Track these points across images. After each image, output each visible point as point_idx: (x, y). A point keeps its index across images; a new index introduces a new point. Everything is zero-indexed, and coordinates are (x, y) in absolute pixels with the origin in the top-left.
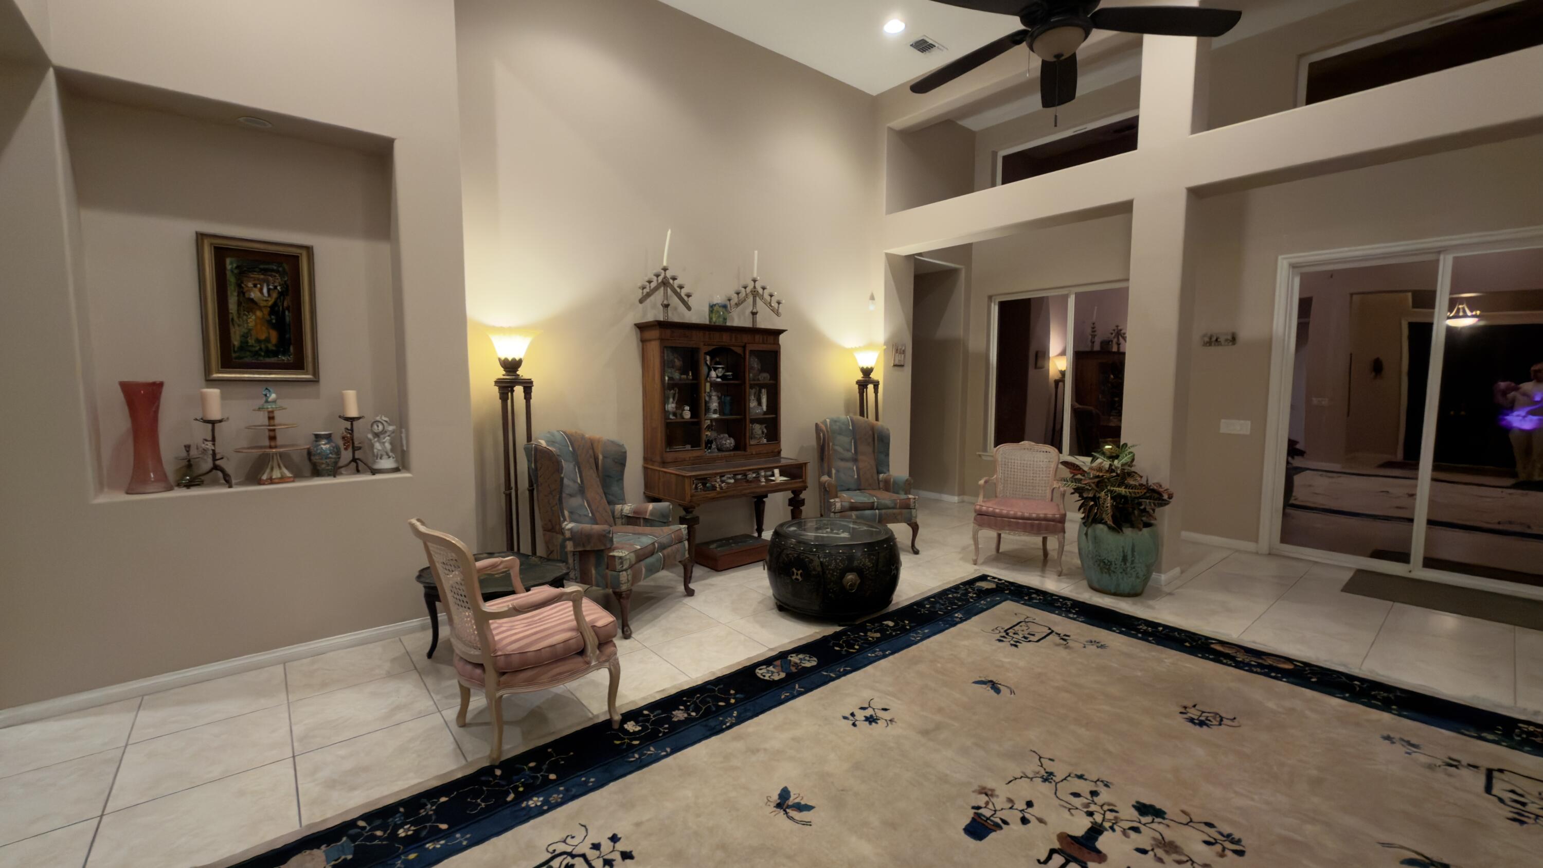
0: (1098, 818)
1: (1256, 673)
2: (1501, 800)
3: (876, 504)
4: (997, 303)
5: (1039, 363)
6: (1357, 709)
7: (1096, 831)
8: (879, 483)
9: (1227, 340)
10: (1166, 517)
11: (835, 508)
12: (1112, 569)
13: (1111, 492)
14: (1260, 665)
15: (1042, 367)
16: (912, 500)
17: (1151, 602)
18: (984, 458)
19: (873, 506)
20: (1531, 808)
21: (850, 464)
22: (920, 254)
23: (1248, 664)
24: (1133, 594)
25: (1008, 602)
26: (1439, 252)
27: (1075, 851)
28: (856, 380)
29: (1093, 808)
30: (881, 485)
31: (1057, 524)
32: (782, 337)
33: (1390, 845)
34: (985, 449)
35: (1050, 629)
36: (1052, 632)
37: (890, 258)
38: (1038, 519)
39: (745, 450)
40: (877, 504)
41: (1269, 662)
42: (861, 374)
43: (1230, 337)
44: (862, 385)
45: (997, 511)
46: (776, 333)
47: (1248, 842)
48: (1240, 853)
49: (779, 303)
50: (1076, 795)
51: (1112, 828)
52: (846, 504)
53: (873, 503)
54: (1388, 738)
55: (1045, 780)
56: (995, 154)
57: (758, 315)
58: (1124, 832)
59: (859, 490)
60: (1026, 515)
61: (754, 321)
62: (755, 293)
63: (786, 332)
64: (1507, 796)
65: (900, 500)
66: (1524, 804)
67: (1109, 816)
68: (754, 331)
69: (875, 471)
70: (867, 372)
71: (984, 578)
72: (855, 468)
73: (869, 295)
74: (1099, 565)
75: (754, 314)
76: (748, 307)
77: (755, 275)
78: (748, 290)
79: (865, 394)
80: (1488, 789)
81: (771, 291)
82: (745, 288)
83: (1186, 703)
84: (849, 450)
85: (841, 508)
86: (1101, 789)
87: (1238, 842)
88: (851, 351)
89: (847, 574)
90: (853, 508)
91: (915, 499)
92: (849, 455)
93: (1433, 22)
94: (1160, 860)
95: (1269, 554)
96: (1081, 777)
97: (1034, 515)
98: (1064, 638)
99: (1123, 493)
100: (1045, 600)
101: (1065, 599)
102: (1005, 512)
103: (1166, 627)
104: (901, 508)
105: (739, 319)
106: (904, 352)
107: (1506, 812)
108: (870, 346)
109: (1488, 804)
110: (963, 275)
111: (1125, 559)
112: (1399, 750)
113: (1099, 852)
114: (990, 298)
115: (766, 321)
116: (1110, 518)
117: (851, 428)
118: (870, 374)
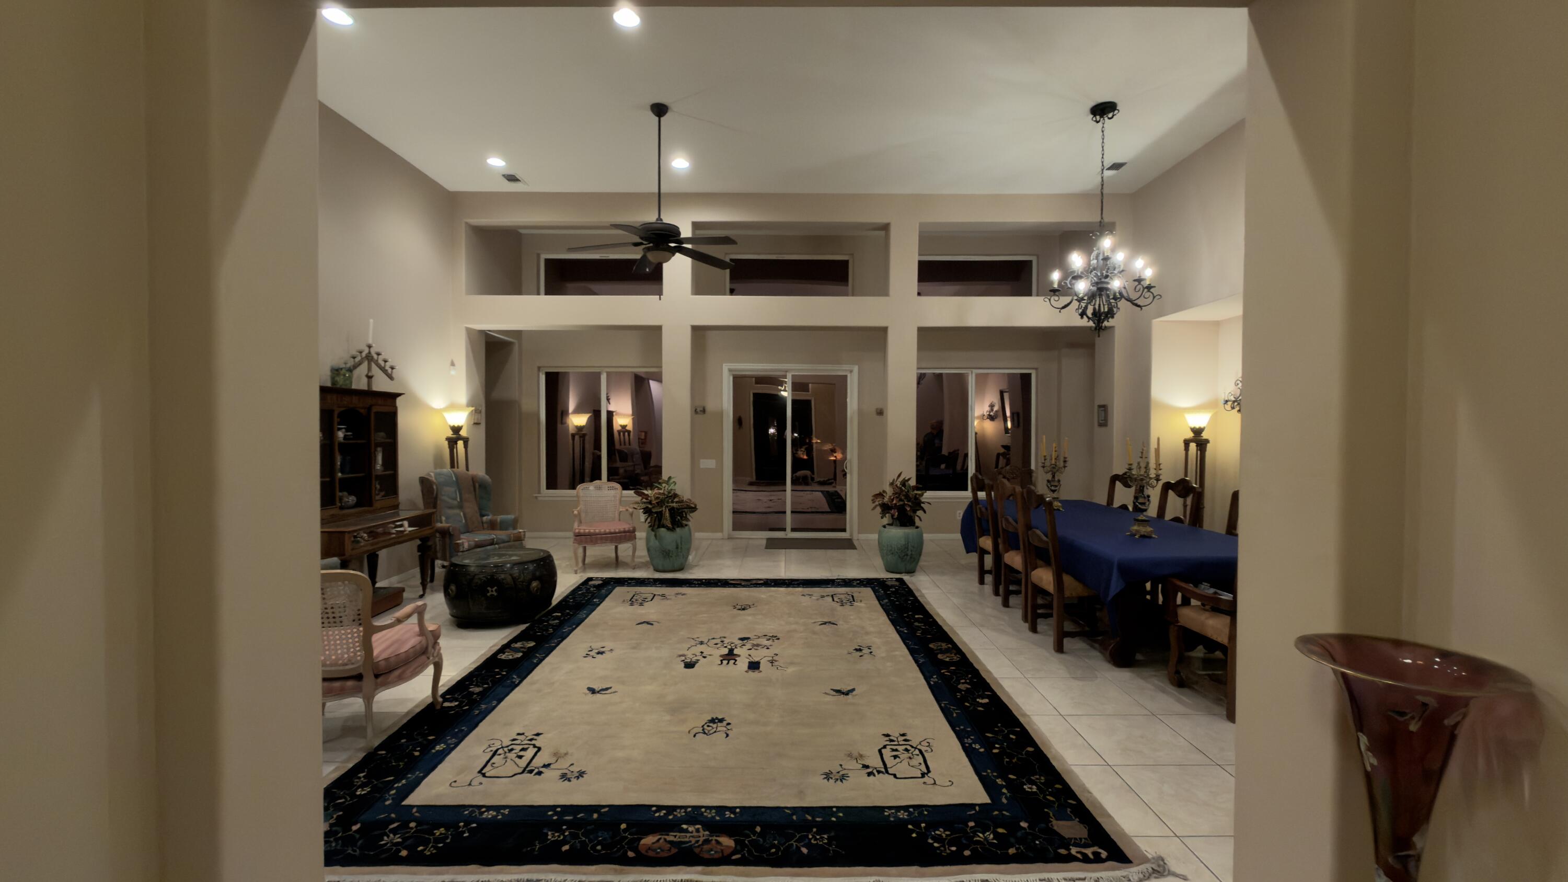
0: (730, 647)
1: (752, 587)
2: (837, 602)
3: (495, 540)
4: (544, 373)
5: (564, 421)
6: (790, 589)
7: (731, 651)
8: (483, 526)
9: (701, 411)
10: (694, 519)
11: (463, 547)
12: (670, 555)
13: (667, 507)
14: (751, 584)
15: (565, 423)
16: (522, 534)
17: (691, 571)
18: (540, 499)
19: (493, 542)
20: (844, 601)
21: (457, 511)
22: (489, 331)
23: (748, 585)
24: (681, 569)
25: (618, 587)
26: (786, 371)
27: (729, 657)
28: (446, 437)
29: (725, 645)
30: (485, 525)
31: (628, 535)
32: (399, 401)
33: (815, 622)
34: (539, 492)
35: (652, 594)
36: (655, 595)
37: (469, 331)
38: (620, 532)
39: (371, 505)
40: (497, 540)
41: (754, 582)
42: (451, 431)
43: (702, 409)
44: (452, 442)
45: (592, 531)
46: (394, 396)
47: (779, 636)
48: (778, 639)
49: (392, 368)
50: (716, 644)
51: (736, 648)
52: (472, 543)
53: (493, 539)
54: (803, 595)
55: (701, 644)
56: (538, 256)
57: (373, 379)
58: (740, 647)
59: (468, 532)
60: (612, 531)
61: (369, 384)
62: (369, 358)
63: (403, 395)
64: (838, 600)
65: (513, 534)
66: (842, 601)
67: (732, 645)
68: (370, 394)
69: (478, 515)
70: (456, 430)
71: (590, 579)
72: (462, 514)
73: (449, 362)
74: (663, 554)
75: (369, 377)
76: (363, 369)
77: (370, 342)
78: (364, 355)
79: (455, 450)
80: (833, 600)
81: (386, 357)
82: (361, 352)
83: (734, 605)
84: (455, 499)
85: (469, 546)
86: (724, 639)
87: (776, 637)
88: (439, 411)
89: (533, 582)
90: (479, 545)
91: (524, 532)
92: (455, 503)
93: (777, 257)
94: (756, 649)
95: (728, 538)
96: (714, 639)
97: (617, 530)
98: (663, 595)
99: (675, 506)
100: (637, 582)
101: (649, 579)
102: (597, 531)
103: (706, 580)
104: (514, 541)
105: (359, 382)
106: (480, 412)
107: (839, 604)
108: (452, 407)
109: (834, 604)
110: (516, 348)
111: (677, 548)
112: (807, 598)
113: (736, 655)
114: (539, 368)
115: (381, 384)
116: (670, 523)
117: (454, 479)
118: (459, 432)
